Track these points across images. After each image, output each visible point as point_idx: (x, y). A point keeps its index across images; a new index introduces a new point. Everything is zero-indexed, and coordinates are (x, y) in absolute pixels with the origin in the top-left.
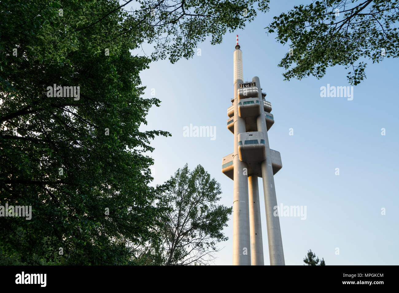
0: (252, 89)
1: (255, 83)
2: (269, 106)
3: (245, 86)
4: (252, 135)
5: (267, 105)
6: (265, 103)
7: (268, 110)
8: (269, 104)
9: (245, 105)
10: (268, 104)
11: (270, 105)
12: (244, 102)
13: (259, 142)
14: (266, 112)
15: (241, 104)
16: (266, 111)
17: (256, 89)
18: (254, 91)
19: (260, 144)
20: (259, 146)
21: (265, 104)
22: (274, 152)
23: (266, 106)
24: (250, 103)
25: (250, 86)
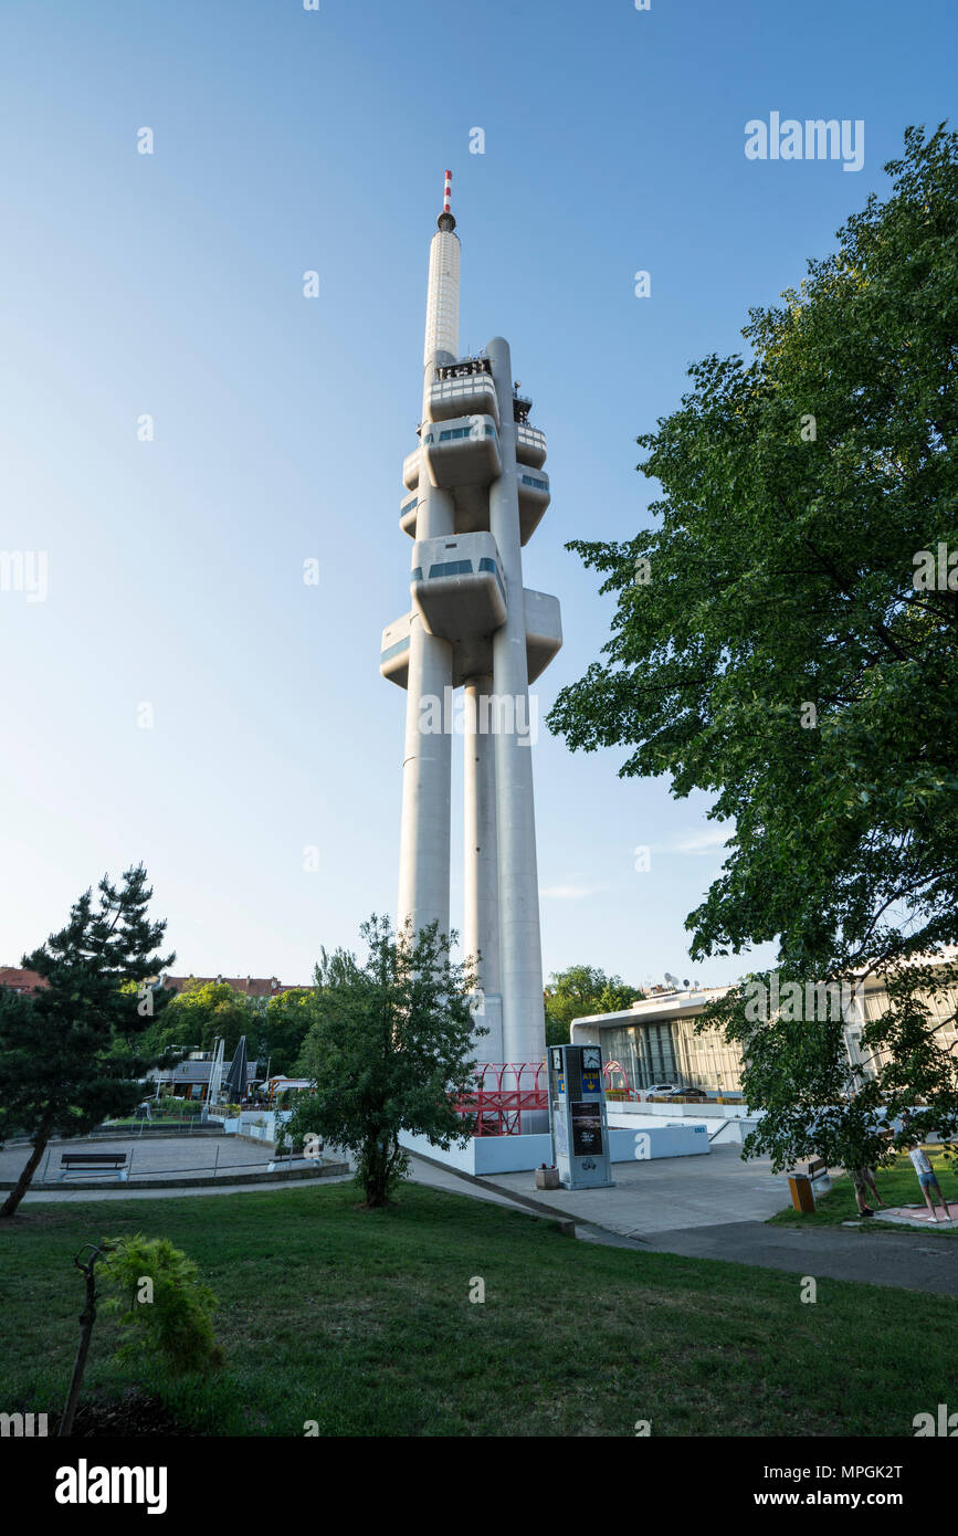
0: (473, 385)
1: (487, 362)
2: (538, 445)
3: (454, 375)
4: (454, 546)
5: (530, 442)
6: (524, 435)
7: (531, 458)
8: (537, 436)
9: (446, 444)
10: (532, 438)
11: (543, 442)
12: (442, 433)
13: (476, 565)
14: (524, 467)
15: (432, 441)
16: (524, 463)
17: (488, 384)
18: (478, 390)
19: (478, 575)
20: (473, 580)
21: (522, 439)
22: (538, 598)
23: (526, 444)
24: (461, 437)
25: (470, 373)
